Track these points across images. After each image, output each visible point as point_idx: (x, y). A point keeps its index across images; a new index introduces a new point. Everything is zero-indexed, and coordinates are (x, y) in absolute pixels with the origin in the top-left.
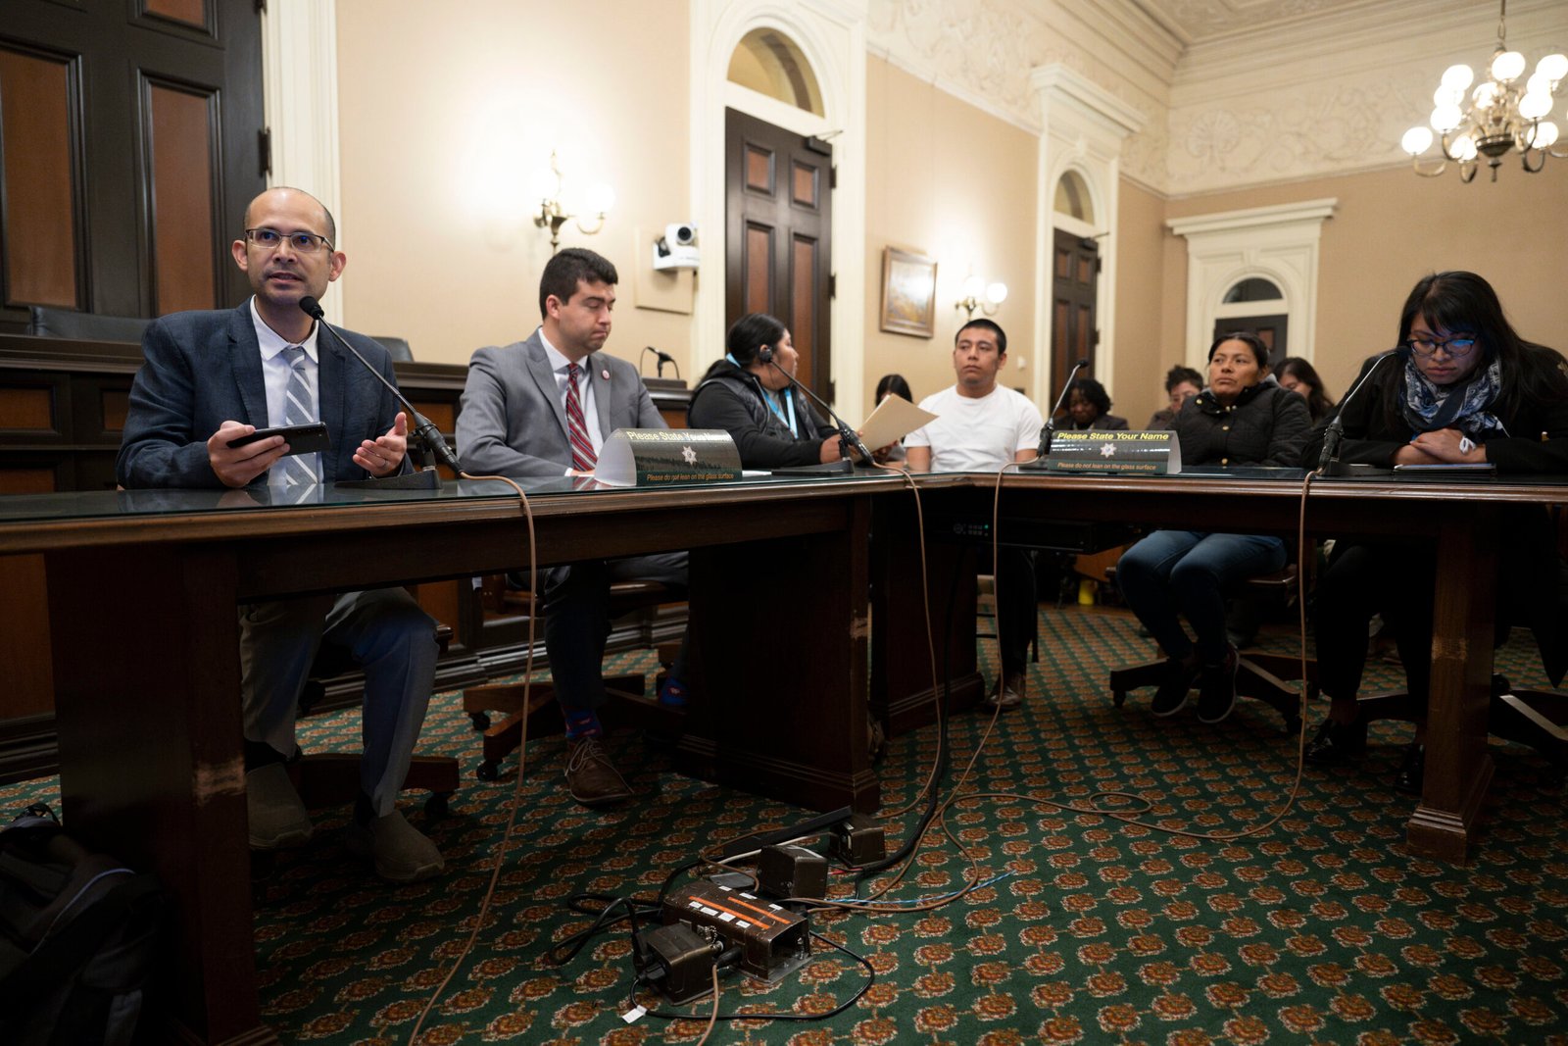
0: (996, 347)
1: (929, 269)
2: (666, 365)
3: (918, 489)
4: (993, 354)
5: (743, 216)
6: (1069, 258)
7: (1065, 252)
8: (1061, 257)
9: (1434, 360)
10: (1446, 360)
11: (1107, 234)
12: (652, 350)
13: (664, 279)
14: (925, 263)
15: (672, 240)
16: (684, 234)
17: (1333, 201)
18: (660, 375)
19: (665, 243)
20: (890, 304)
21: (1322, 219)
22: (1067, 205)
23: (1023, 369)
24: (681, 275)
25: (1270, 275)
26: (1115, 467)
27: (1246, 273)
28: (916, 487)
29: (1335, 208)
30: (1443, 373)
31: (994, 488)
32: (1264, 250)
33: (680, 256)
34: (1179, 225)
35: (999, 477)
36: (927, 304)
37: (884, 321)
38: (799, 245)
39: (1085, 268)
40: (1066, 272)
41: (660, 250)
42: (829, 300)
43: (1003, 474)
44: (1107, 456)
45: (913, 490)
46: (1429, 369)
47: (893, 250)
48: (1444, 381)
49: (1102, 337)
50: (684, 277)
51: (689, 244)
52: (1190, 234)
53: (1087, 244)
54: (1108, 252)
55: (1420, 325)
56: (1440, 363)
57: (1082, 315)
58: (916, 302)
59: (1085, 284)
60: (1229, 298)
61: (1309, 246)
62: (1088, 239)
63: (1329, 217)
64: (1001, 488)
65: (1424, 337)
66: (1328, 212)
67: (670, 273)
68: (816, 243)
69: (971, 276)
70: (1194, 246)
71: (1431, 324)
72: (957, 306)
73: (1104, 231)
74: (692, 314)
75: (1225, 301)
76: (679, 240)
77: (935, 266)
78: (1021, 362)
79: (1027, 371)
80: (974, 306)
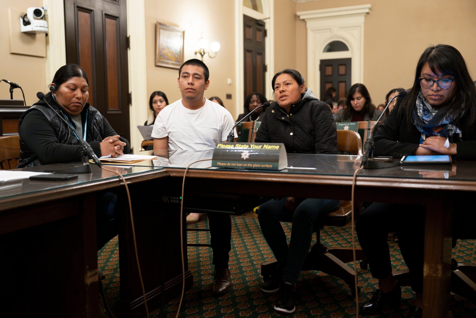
0: (203, 77)
1: (180, 34)
2: (15, 90)
3: (128, 184)
4: (202, 81)
5: (74, 4)
6: (251, 30)
7: (249, 27)
8: (247, 29)
9: (432, 90)
10: (438, 91)
11: (269, 18)
12: (6, 81)
13: (27, 37)
14: (178, 31)
15: (31, 16)
16: (37, 13)
17: (369, 6)
18: (12, 98)
19: (27, 18)
20: (160, 52)
21: (365, 14)
22: (250, 4)
23: (230, 84)
24: (38, 36)
25: (344, 39)
26: (250, 165)
27: (332, 38)
28: (126, 183)
29: (370, 9)
30: (436, 97)
31: (182, 177)
32: (341, 28)
33: (36, 25)
34: (303, 15)
35: (186, 171)
36: (180, 52)
37: (157, 61)
38: (108, 20)
39: (259, 34)
40: (250, 36)
41: (24, 21)
42: (127, 50)
43: (189, 169)
44: (245, 159)
45: (124, 186)
46: (429, 95)
47: (160, 24)
48: (436, 103)
49: (268, 68)
50: (40, 37)
51: (42, 18)
52: (308, 19)
53: (260, 23)
54: (270, 27)
55: (427, 70)
56: (435, 92)
57: (259, 57)
58: (174, 51)
59: (260, 43)
60: (326, 50)
61: (360, 26)
62: (260, 20)
63: (368, 13)
64: (186, 178)
65: (428, 77)
66: (367, 11)
67: (32, 35)
68: (118, 19)
69: (202, 38)
70: (309, 24)
71: (433, 70)
72: (196, 53)
73: (268, 17)
74: (46, 57)
75: (324, 51)
76: (35, 16)
77: (184, 32)
78: (229, 81)
79: (232, 85)
80: (204, 53)
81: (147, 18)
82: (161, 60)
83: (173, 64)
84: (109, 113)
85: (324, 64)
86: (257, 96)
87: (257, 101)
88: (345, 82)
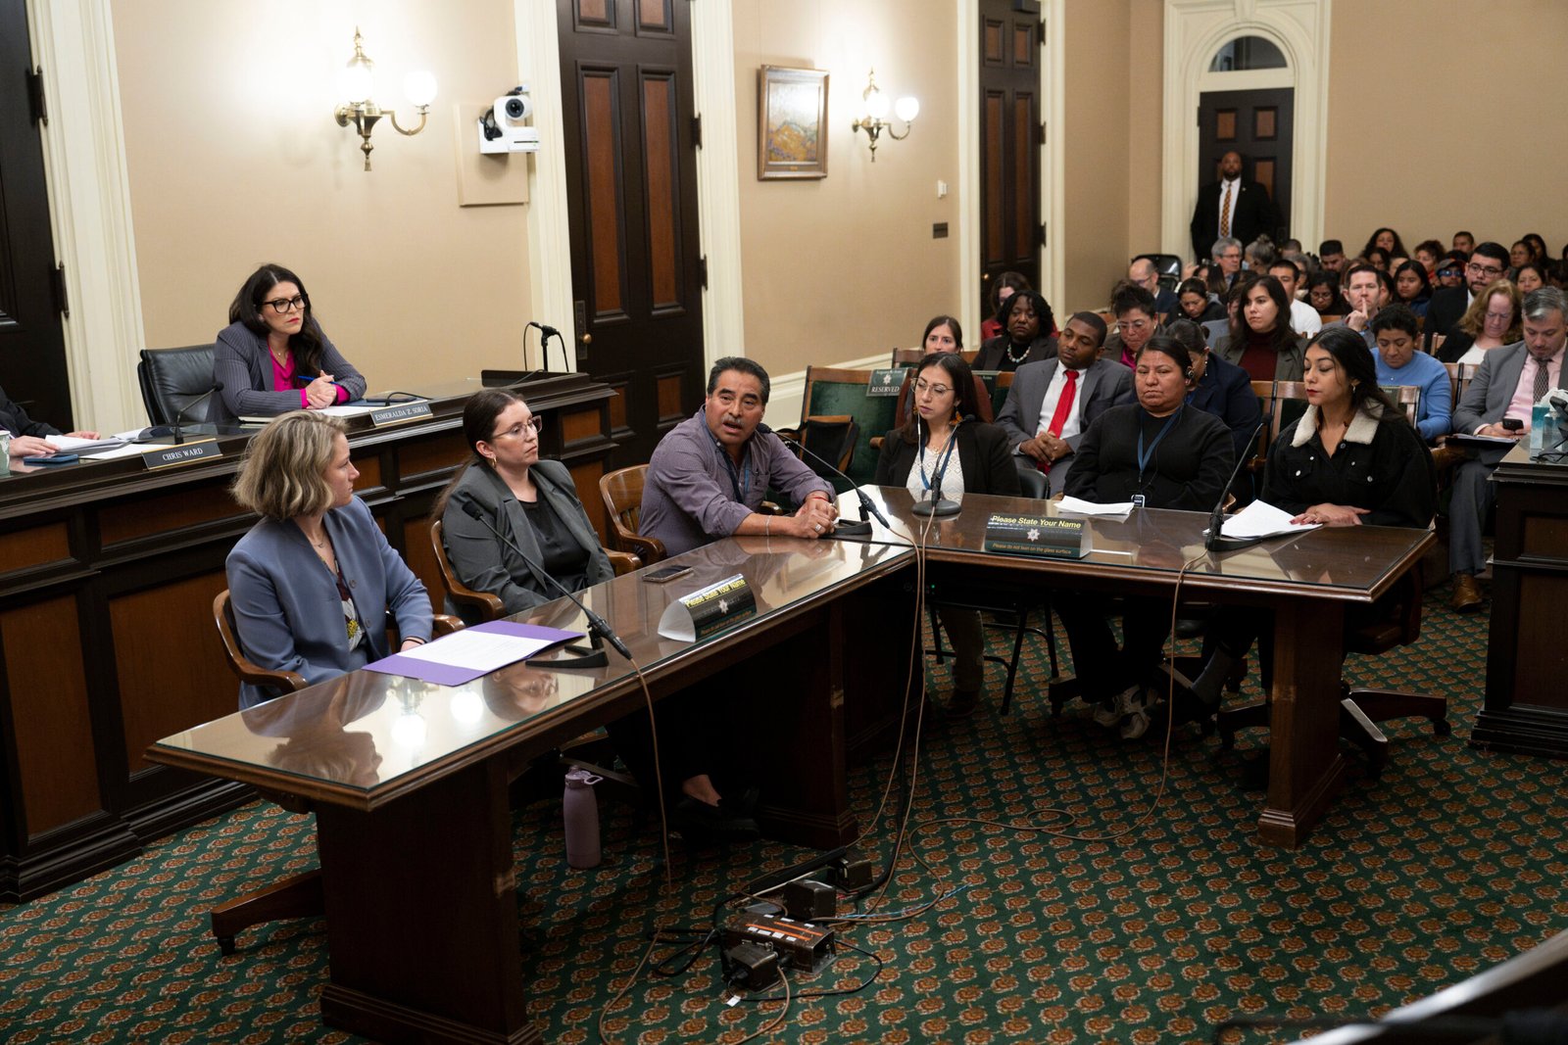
1: (816, 84)
6: (1001, 30)
7: (994, 24)
8: (990, 31)
12: (537, 324)
13: (492, 163)
14: (813, 80)
15: (501, 116)
16: (515, 108)
19: (493, 119)
20: (769, 141)
24: (512, 156)
25: (1272, 33)
26: (1039, 549)
27: (1238, 29)
33: (513, 138)
36: (817, 131)
37: (763, 164)
38: (649, 87)
39: (1023, 39)
40: (995, 50)
41: (487, 128)
42: (693, 151)
44: (1033, 540)
47: (770, 68)
49: (1049, 137)
50: (516, 159)
51: (523, 123)
53: (1025, 6)
54: (1053, 13)
57: (1021, 106)
58: (802, 133)
59: (1027, 63)
60: (1218, 62)
67: (499, 160)
68: (671, 79)
69: (874, 87)
72: (855, 128)
74: (528, 203)
75: (1213, 68)
76: (509, 117)
77: (826, 78)
78: (941, 188)
79: (949, 199)
80: (879, 129)
81: (738, 57)
82: (771, 163)
83: (801, 168)
84: (658, 315)
85: (1212, 106)
86: (1028, 300)
87: (1027, 312)
88: (1272, 159)
